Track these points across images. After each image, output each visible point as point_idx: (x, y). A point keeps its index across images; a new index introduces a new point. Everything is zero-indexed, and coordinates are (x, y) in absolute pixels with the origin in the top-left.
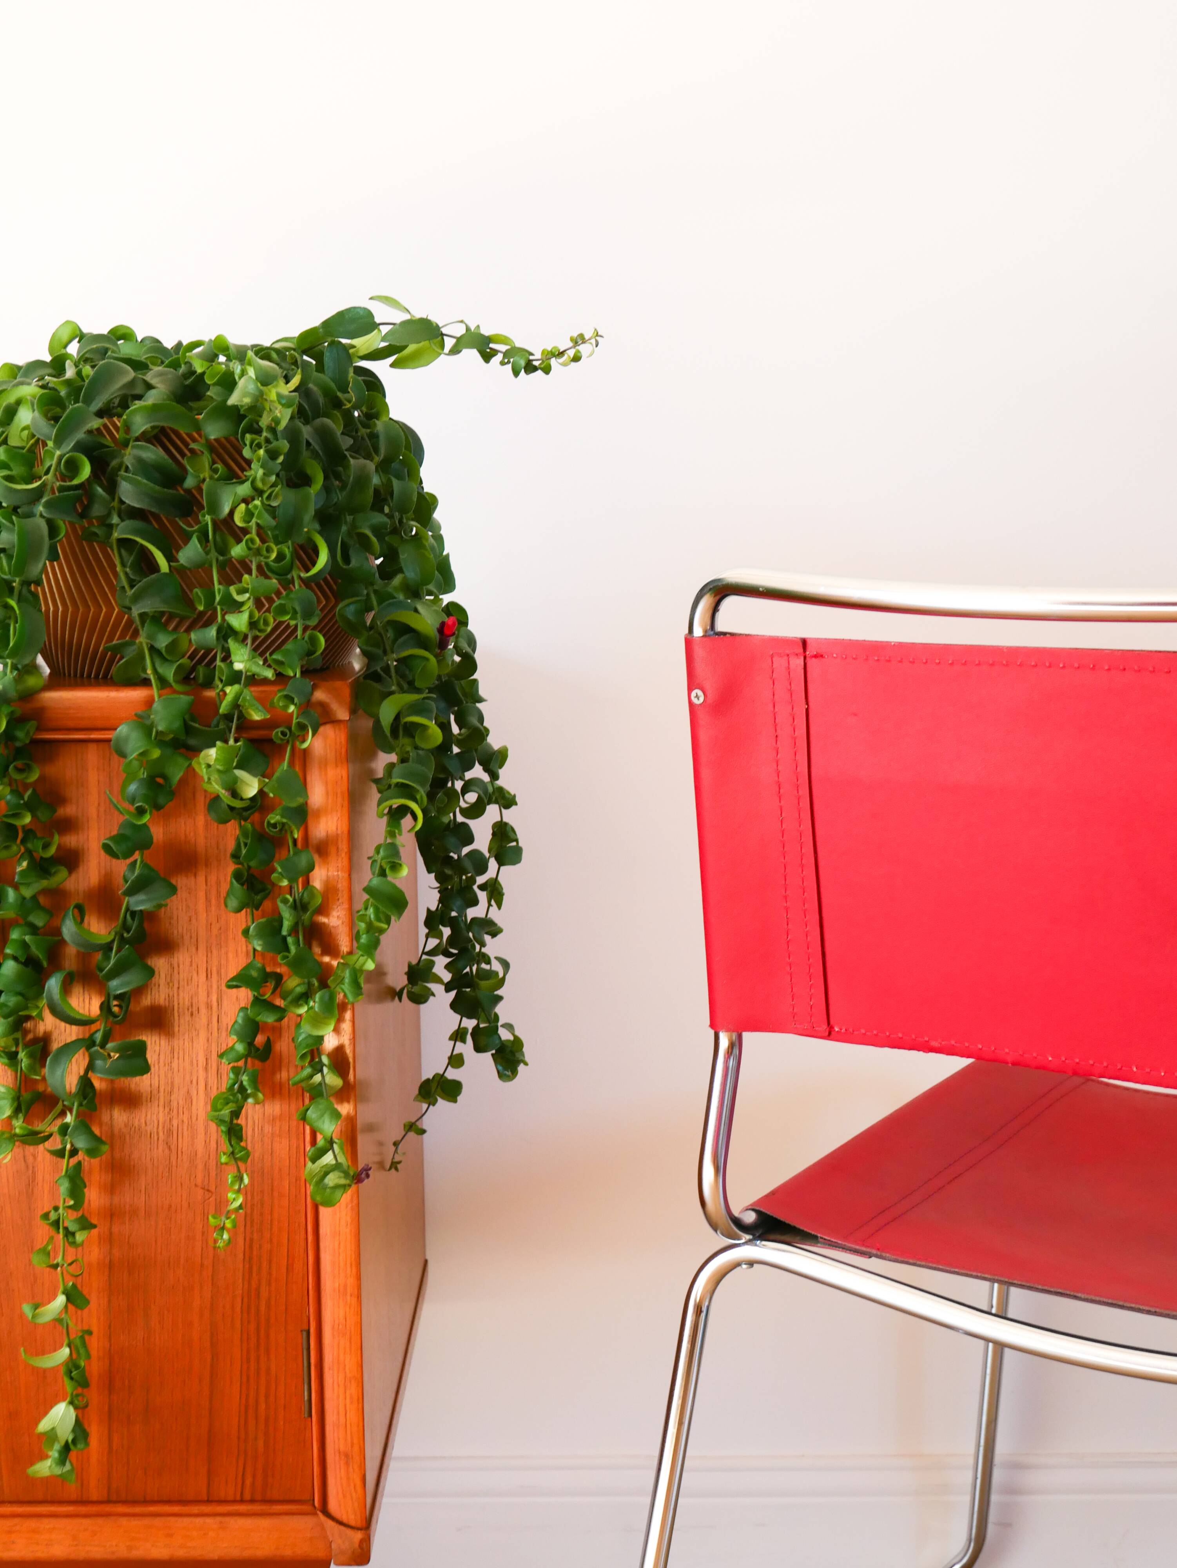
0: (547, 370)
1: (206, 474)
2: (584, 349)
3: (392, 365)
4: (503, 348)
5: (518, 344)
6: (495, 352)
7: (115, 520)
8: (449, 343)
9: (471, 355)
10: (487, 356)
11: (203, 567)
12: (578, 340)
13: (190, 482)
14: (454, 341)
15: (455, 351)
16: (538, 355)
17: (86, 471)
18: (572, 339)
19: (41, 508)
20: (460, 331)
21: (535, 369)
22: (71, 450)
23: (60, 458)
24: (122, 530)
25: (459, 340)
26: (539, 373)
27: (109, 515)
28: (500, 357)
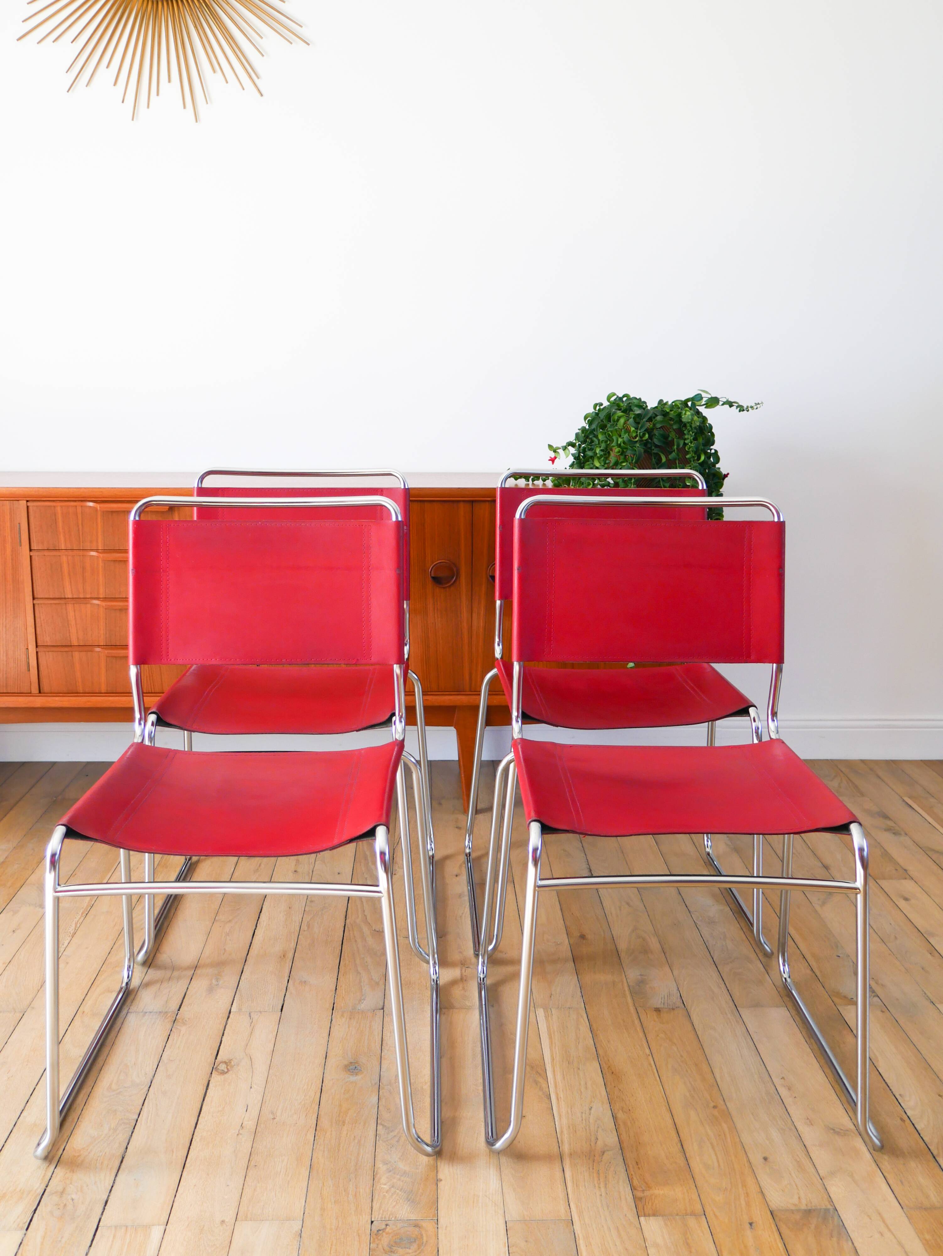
0: (748, 411)
1: (674, 437)
2: (758, 406)
3: (705, 408)
4: (737, 405)
5: (740, 404)
6: (733, 406)
7: (653, 448)
8: (721, 403)
9: (728, 406)
10: (731, 406)
11: (675, 459)
12: (756, 404)
13: (670, 439)
14: (723, 402)
15: (723, 405)
16: (745, 407)
17: (647, 436)
18: (755, 403)
19: (638, 445)
20: (725, 400)
21: (743, 410)
22: (645, 431)
23: (640, 433)
24: (655, 451)
25: (724, 402)
26: (745, 412)
27: (651, 447)
28: (735, 407)
